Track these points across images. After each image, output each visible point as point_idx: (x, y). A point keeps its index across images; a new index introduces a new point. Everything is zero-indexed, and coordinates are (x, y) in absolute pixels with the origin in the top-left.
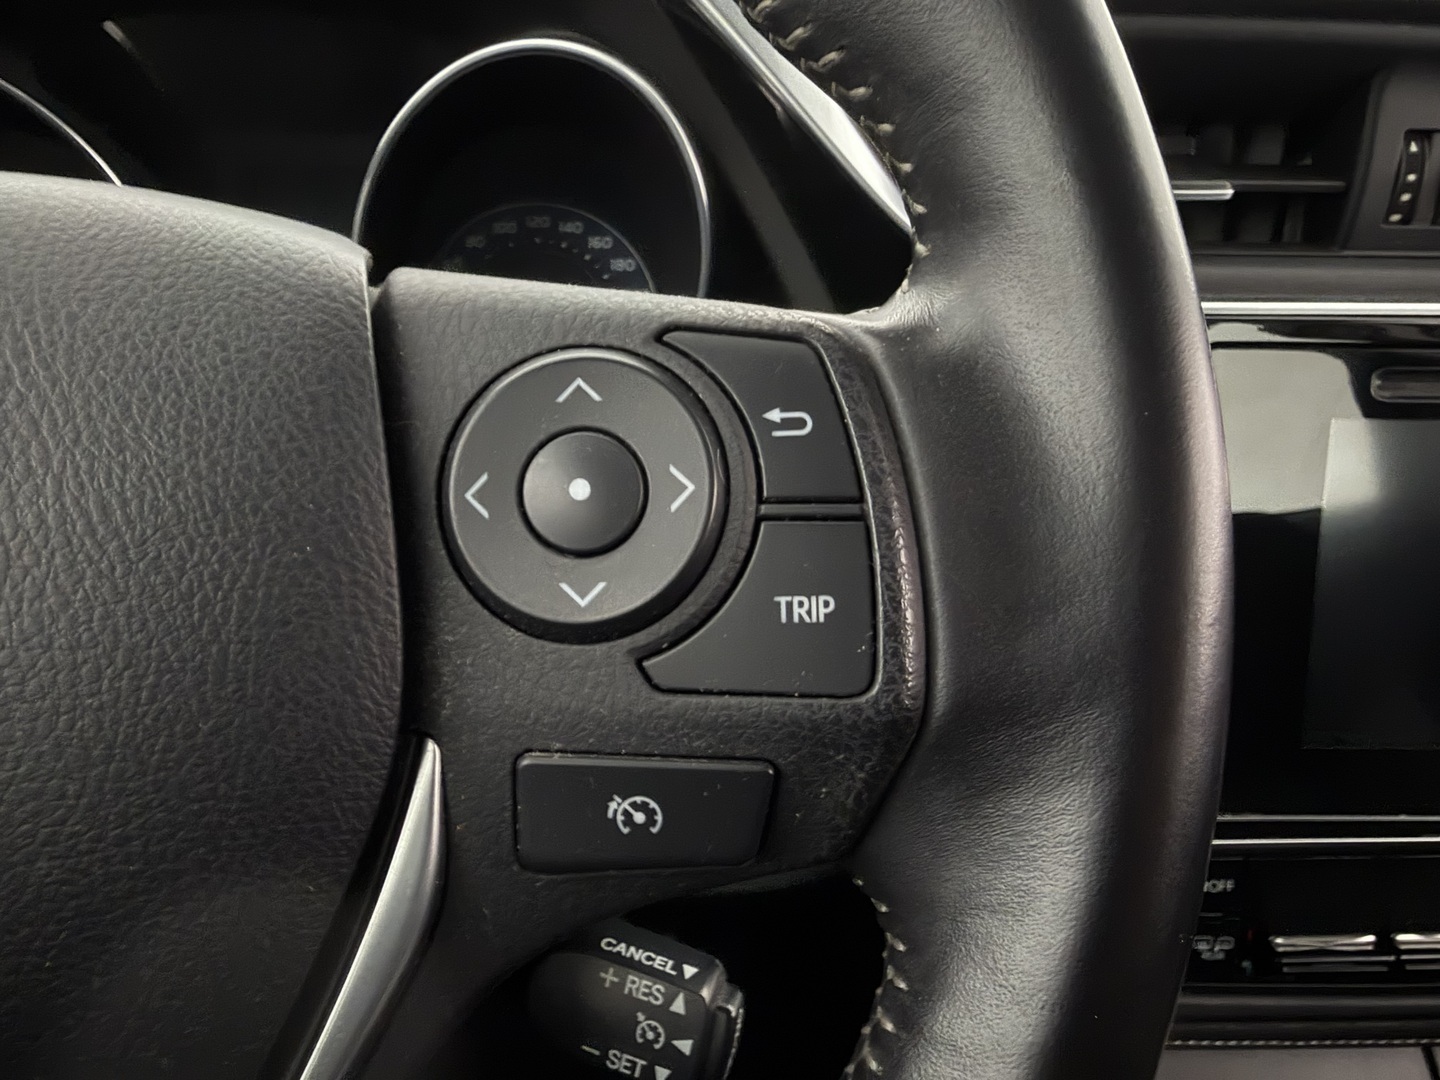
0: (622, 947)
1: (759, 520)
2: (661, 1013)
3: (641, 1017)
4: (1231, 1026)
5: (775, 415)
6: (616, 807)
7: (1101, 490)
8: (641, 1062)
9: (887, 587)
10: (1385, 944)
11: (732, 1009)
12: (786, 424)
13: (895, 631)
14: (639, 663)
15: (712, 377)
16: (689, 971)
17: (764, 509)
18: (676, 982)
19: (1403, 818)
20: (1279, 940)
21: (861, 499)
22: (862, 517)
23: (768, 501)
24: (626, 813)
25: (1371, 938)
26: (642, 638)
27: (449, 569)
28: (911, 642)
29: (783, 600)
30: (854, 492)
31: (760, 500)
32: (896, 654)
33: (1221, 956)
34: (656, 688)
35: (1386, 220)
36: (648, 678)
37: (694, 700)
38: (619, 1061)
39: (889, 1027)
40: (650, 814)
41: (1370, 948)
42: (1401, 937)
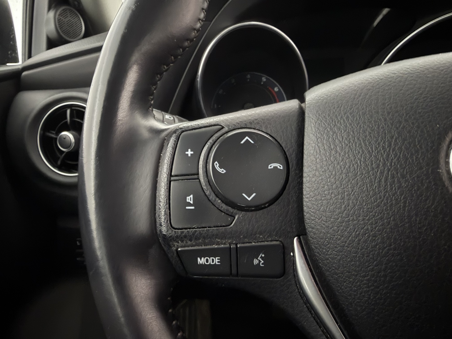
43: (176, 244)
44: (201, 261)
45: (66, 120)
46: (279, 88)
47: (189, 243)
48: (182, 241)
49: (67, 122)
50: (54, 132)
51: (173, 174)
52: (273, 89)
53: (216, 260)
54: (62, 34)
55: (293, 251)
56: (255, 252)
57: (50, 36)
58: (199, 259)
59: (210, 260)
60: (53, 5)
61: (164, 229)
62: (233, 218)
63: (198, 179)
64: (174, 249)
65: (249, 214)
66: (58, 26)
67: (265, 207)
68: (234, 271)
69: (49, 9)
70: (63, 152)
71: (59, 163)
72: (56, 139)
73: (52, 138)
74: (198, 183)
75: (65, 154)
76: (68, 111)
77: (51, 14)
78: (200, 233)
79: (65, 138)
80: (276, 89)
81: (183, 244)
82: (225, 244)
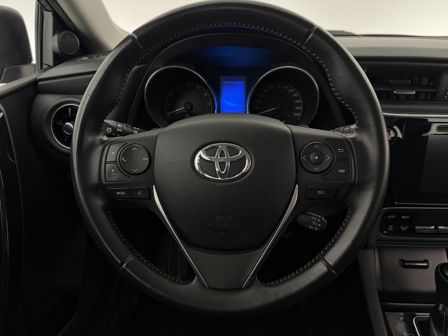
0: (310, 213)
1: (337, 161)
2: (316, 221)
3: (313, 221)
4: (407, 243)
5: (339, 150)
6: (319, 192)
7: (375, 159)
8: (313, 227)
9: (351, 169)
10: (436, 228)
11: (326, 221)
12: (340, 151)
13: (352, 174)
14: (322, 176)
15: (331, 145)
16: (320, 216)
17: (337, 160)
18: (318, 218)
19: (437, 204)
20: (417, 227)
21: (349, 159)
22: (349, 161)
23: (338, 159)
24: (320, 193)
25: (434, 227)
26: (323, 174)
27: (300, 165)
28: (353, 175)
29: (339, 170)
30: (348, 159)
31: (337, 159)
32: (352, 176)
33: (405, 230)
34: (324, 179)
35: (444, 97)
36: (323, 178)
37: (328, 180)
38: (310, 227)
39: (348, 217)
40: (323, 193)
41: (433, 229)
42: (439, 227)
43: (108, 187)
44: (118, 193)
45: (68, 115)
46: (207, 94)
47: (113, 187)
48: (110, 186)
49: (69, 116)
50: (61, 121)
51: (107, 161)
52: (204, 94)
53: (124, 193)
54: (64, 51)
55: (153, 190)
56: (138, 190)
57: (55, 51)
58: (117, 193)
59: (121, 193)
60: (57, 31)
61: (103, 181)
62: (129, 178)
63: (116, 163)
64: (108, 189)
65: (136, 176)
66: (60, 46)
67: (142, 174)
68: (131, 197)
69: (54, 34)
70: (67, 135)
71: (66, 140)
72: (63, 126)
73: (60, 125)
74: (116, 165)
75: (68, 136)
76: (70, 109)
77: (56, 37)
78: (117, 183)
79: (68, 127)
80: (205, 95)
81: (111, 187)
82: (127, 187)
